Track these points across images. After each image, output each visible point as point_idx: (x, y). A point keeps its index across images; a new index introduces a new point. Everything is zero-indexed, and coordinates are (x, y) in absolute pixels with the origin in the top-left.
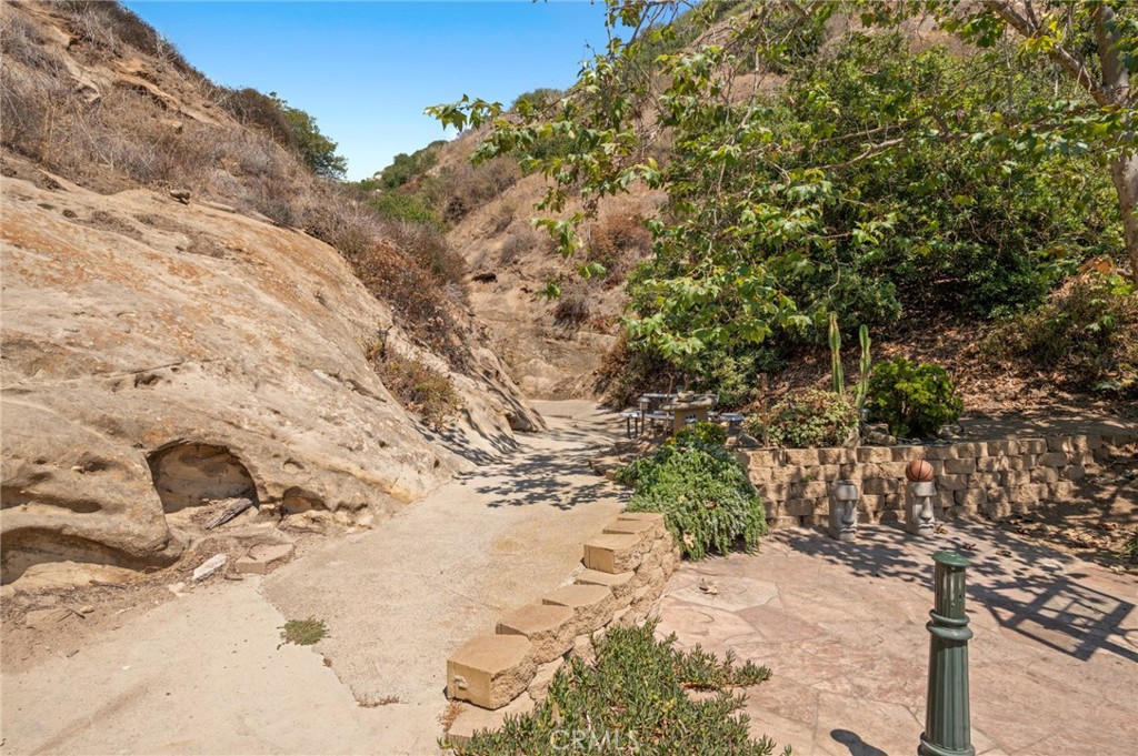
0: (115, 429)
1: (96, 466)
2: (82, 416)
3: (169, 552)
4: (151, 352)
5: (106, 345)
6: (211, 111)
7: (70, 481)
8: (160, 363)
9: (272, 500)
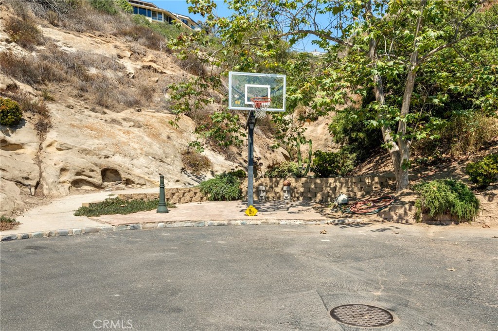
0: (96, 165)
1: (93, 171)
2: (91, 162)
3: (102, 186)
4: (109, 152)
5: (100, 150)
6: (173, 69)
7: (87, 172)
8: (110, 154)
9: (124, 181)
